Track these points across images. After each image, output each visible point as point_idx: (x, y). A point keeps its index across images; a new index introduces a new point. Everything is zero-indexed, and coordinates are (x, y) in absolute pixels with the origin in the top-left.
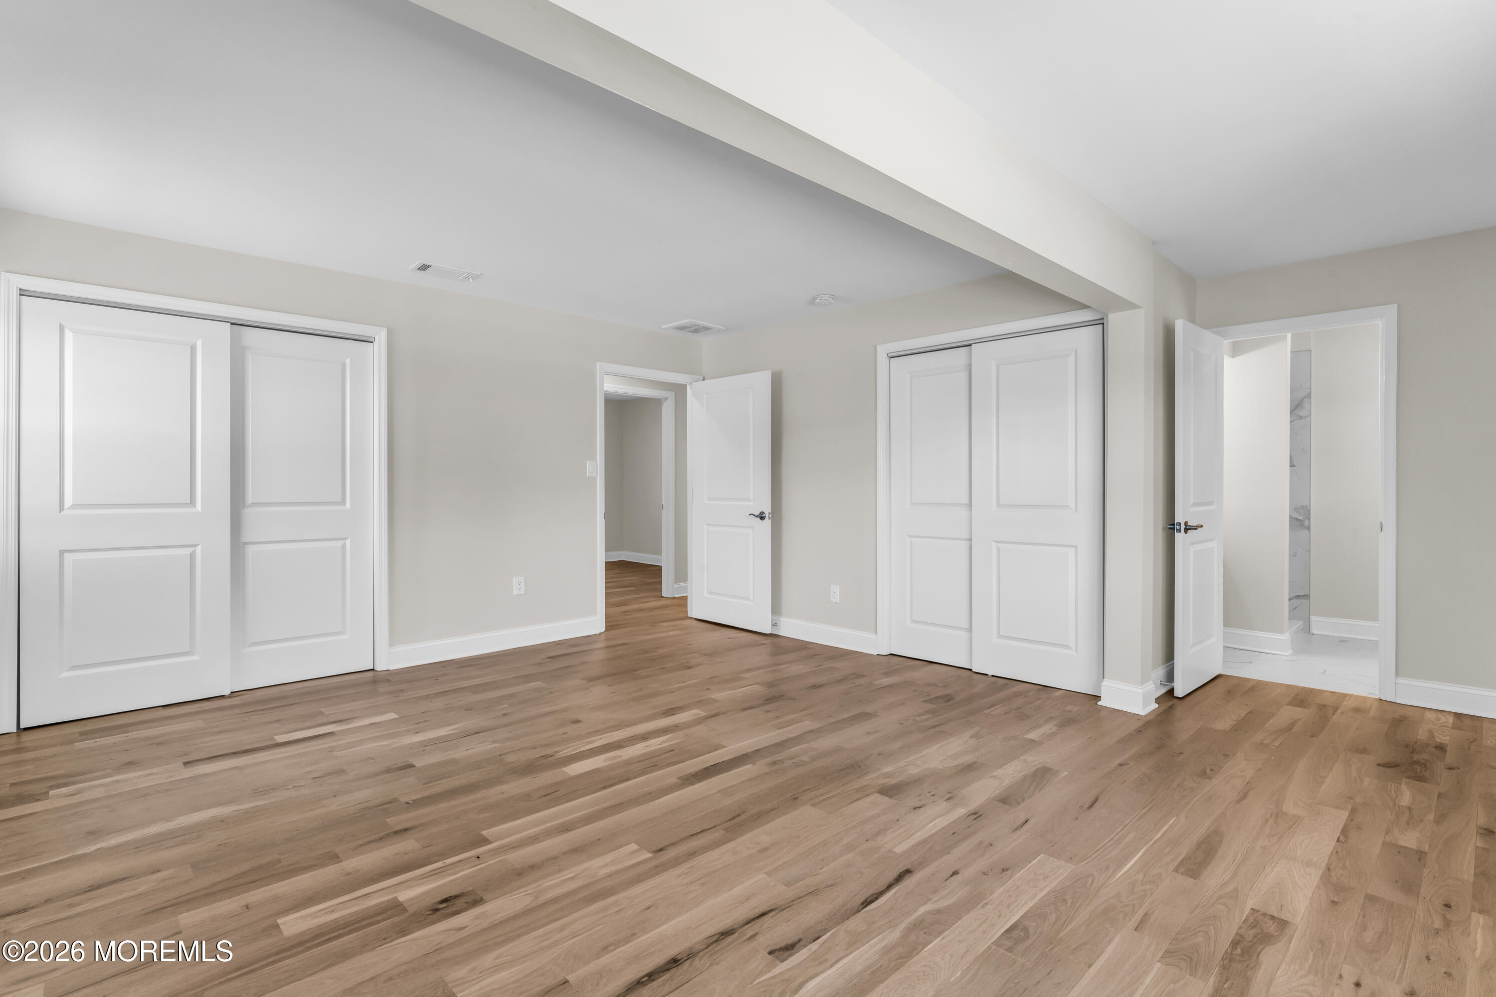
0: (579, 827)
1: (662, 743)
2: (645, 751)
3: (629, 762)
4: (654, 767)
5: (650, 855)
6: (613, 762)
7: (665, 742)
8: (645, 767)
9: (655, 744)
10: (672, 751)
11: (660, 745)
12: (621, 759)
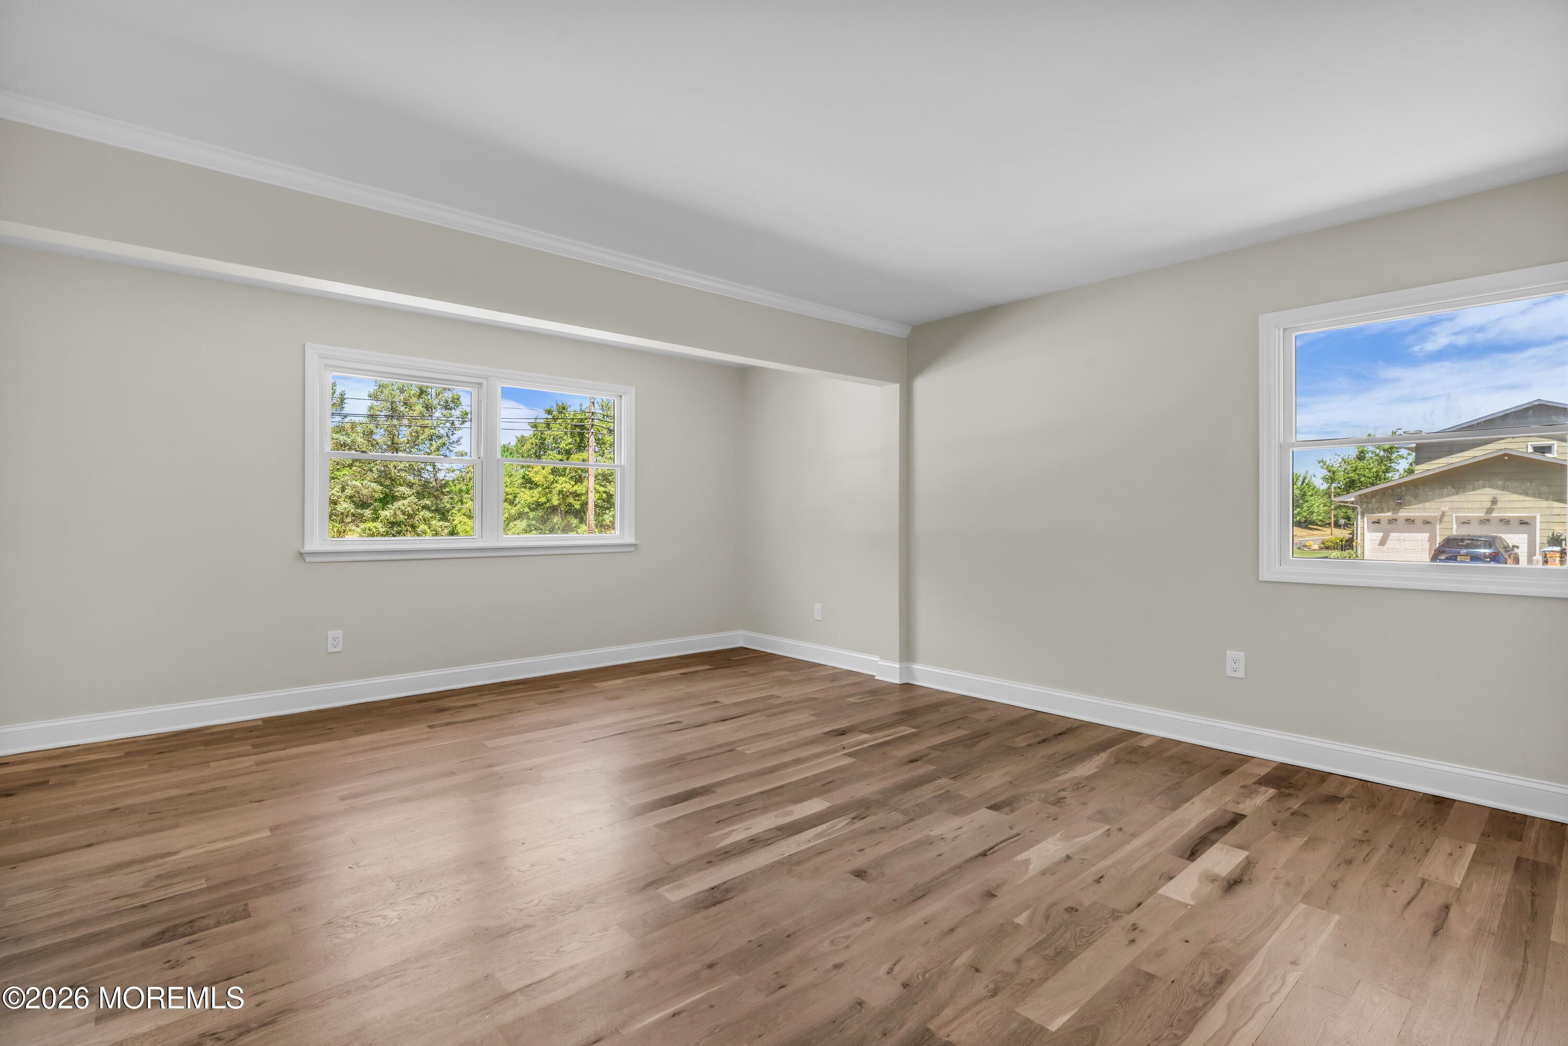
0: (789, 761)
1: (729, 834)
2: (752, 821)
3: (766, 809)
4: (739, 803)
5: (737, 749)
6: (783, 810)
7: (727, 834)
8: (747, 804)
9: (739, 833)
10: (719, 822)
11: (733, 830)
12: (776, 813)
